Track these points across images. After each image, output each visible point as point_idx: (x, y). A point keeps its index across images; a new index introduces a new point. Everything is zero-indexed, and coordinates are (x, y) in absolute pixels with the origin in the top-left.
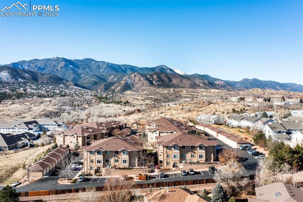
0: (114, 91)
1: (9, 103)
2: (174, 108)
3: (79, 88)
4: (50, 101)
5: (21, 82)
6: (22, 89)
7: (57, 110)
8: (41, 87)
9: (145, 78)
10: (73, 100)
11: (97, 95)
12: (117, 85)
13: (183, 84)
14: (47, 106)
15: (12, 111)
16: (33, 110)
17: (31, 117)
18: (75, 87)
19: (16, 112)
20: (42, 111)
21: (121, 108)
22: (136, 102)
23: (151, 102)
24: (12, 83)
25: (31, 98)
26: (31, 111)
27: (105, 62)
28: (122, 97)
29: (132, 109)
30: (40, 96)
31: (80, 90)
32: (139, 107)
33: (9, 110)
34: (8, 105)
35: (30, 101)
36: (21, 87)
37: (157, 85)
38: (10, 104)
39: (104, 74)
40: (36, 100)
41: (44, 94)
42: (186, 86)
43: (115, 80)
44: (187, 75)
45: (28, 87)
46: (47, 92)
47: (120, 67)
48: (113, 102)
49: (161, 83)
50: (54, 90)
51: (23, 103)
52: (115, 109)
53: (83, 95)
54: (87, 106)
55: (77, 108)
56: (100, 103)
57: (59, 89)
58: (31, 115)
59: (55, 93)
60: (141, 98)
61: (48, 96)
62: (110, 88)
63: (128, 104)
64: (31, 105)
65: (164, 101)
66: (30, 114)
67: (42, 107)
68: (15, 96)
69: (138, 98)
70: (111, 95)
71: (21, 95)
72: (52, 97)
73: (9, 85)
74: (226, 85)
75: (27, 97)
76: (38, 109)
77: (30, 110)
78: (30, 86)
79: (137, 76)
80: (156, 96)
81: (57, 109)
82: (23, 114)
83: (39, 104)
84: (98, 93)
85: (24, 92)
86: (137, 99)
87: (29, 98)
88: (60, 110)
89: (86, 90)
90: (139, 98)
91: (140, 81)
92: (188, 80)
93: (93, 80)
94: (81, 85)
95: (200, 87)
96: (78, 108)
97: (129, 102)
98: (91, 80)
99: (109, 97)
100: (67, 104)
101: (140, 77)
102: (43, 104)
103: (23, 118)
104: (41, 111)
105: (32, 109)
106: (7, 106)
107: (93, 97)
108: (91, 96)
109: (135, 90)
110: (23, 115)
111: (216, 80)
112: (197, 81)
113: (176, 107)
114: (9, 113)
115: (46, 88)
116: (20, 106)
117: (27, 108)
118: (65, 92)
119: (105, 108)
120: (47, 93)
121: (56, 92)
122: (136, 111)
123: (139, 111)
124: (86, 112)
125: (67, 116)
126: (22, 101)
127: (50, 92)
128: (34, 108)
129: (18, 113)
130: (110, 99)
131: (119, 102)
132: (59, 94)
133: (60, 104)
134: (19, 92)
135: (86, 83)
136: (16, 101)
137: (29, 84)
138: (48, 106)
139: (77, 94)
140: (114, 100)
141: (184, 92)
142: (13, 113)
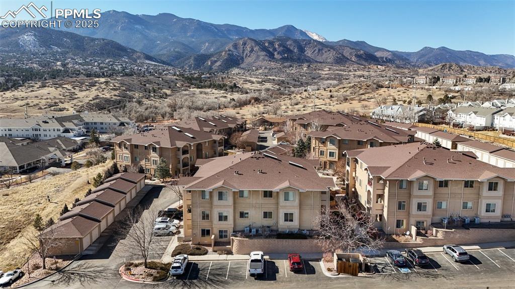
0: (210, 68)
1: (37, 86)
2: (316, 95)
3: (154, 63)
4: (107, 82)
5: (57, 52)
6: (59, 63)
7: (119, 98)
8: (91, 60)
9: (261, 47)
10: (145, 82)
11: (183, 75)
12: (216, 59)
13: (323, 56)
14: (101, 90)
15: (41, 99)
16: (78, 98)
17: (75, 109)
18: (147, 62)
19: (48, 100)
20: (94, 99)
21: (225, 95)
22: (248, 87)
23: (274, 86)
24: (43, 54)
25: (75, 77)
26: (76, 98)
27: (195, 20)
28: (225, 78)
29: (244, 97)
30: (89, 75)
31: (155, 65)
32: (256, 95)
33: (35, 97)
34: (35, 89)
35: (72, 82)
36: (58, 60)
37: (281, 59)
38: (38, 88)
39: (193, 40)
40: (82, 81)
41: (96, 72)
42: (328, 61)
43: (212, 50)
44: (328, 42)
45: (69, 60)
46: (101, 68)
47: (219, 28)
48: (212, 86)
49: (288, 56)
50: (112, 65)
51: (61, 85)
52: (216, 96)
53: (160, 74)
54: (168, 92)
55: (152, 95)
56: (189, 87)
57: (121, 65)
58: (75, 105)
59: (114, 70)
60: (257, 79)
61: (103, 76)
62: (204, 63)
63: (237, 89)
64: (75, 89)
65: (294, 85)
66: (72, 104)
67: (93, 92)
68: (48, 74)
69: (252, 79)
70: (208, 75)
71: (58, 72)
72: (109, 77)
73: (37, 58)
74: (395, 58)
75: (68, 76)
76: (86, 96)
77: (72, 97)
78: (72, 59)
79: (247, 43)
80: (279, 77)
81: (119, 96)
82: (60, 104)
83: (87, 87)
84: (184, 71)
85: (63, 69)
86: (250, 81)
87: (71, 77)
88: (124, 97)
89: (166, 67)
90: (254, 80)
91: (254, 52)
92: (332, 50)
93: (176, 50)
94: (157, 58)
95: (352, 61)
96: (154, 95)
97: (237, 85)
98: (172, 50)
99: (205, 78)
100: (135, 88)
101: (253, 45)
102: (96, 88)
103: (61, 110)
104: (91, 99)
105: (76, 96)
106: (33, 91)
107: (177, 78)
108: (175, 75)
109: (245, 66)
110: (61, 106)
111: (379, 49)
112: (346, 53)
113: (320, 94)
114: (36, 101)
115: (99, 62)
116: (55, 90)
117: (68, 94)
118: (131, 68)
119: (201, 95)
120: (102, 71)
121: (117, 69)
122: (253, 101)
123: (257, 100)
124: (168, 101)
125: (136, 107)
126: (58, 83)
127: (106, 69)
128: (81, 95)
129: (52, 103)
130: (206, 81)
131: (222, 86)
132: (121, 72)
133: (124, 88)
134: (55, 68)
135: (165, 55)
136: (49, 82)
137: (70, 55)
138: (103, 91)
139: (150, 72)
140: (213, 82)
141: (325, 69)
142: (43, 102)
